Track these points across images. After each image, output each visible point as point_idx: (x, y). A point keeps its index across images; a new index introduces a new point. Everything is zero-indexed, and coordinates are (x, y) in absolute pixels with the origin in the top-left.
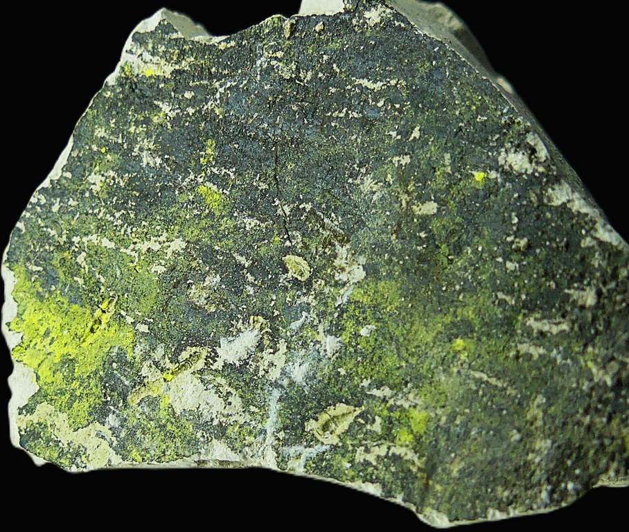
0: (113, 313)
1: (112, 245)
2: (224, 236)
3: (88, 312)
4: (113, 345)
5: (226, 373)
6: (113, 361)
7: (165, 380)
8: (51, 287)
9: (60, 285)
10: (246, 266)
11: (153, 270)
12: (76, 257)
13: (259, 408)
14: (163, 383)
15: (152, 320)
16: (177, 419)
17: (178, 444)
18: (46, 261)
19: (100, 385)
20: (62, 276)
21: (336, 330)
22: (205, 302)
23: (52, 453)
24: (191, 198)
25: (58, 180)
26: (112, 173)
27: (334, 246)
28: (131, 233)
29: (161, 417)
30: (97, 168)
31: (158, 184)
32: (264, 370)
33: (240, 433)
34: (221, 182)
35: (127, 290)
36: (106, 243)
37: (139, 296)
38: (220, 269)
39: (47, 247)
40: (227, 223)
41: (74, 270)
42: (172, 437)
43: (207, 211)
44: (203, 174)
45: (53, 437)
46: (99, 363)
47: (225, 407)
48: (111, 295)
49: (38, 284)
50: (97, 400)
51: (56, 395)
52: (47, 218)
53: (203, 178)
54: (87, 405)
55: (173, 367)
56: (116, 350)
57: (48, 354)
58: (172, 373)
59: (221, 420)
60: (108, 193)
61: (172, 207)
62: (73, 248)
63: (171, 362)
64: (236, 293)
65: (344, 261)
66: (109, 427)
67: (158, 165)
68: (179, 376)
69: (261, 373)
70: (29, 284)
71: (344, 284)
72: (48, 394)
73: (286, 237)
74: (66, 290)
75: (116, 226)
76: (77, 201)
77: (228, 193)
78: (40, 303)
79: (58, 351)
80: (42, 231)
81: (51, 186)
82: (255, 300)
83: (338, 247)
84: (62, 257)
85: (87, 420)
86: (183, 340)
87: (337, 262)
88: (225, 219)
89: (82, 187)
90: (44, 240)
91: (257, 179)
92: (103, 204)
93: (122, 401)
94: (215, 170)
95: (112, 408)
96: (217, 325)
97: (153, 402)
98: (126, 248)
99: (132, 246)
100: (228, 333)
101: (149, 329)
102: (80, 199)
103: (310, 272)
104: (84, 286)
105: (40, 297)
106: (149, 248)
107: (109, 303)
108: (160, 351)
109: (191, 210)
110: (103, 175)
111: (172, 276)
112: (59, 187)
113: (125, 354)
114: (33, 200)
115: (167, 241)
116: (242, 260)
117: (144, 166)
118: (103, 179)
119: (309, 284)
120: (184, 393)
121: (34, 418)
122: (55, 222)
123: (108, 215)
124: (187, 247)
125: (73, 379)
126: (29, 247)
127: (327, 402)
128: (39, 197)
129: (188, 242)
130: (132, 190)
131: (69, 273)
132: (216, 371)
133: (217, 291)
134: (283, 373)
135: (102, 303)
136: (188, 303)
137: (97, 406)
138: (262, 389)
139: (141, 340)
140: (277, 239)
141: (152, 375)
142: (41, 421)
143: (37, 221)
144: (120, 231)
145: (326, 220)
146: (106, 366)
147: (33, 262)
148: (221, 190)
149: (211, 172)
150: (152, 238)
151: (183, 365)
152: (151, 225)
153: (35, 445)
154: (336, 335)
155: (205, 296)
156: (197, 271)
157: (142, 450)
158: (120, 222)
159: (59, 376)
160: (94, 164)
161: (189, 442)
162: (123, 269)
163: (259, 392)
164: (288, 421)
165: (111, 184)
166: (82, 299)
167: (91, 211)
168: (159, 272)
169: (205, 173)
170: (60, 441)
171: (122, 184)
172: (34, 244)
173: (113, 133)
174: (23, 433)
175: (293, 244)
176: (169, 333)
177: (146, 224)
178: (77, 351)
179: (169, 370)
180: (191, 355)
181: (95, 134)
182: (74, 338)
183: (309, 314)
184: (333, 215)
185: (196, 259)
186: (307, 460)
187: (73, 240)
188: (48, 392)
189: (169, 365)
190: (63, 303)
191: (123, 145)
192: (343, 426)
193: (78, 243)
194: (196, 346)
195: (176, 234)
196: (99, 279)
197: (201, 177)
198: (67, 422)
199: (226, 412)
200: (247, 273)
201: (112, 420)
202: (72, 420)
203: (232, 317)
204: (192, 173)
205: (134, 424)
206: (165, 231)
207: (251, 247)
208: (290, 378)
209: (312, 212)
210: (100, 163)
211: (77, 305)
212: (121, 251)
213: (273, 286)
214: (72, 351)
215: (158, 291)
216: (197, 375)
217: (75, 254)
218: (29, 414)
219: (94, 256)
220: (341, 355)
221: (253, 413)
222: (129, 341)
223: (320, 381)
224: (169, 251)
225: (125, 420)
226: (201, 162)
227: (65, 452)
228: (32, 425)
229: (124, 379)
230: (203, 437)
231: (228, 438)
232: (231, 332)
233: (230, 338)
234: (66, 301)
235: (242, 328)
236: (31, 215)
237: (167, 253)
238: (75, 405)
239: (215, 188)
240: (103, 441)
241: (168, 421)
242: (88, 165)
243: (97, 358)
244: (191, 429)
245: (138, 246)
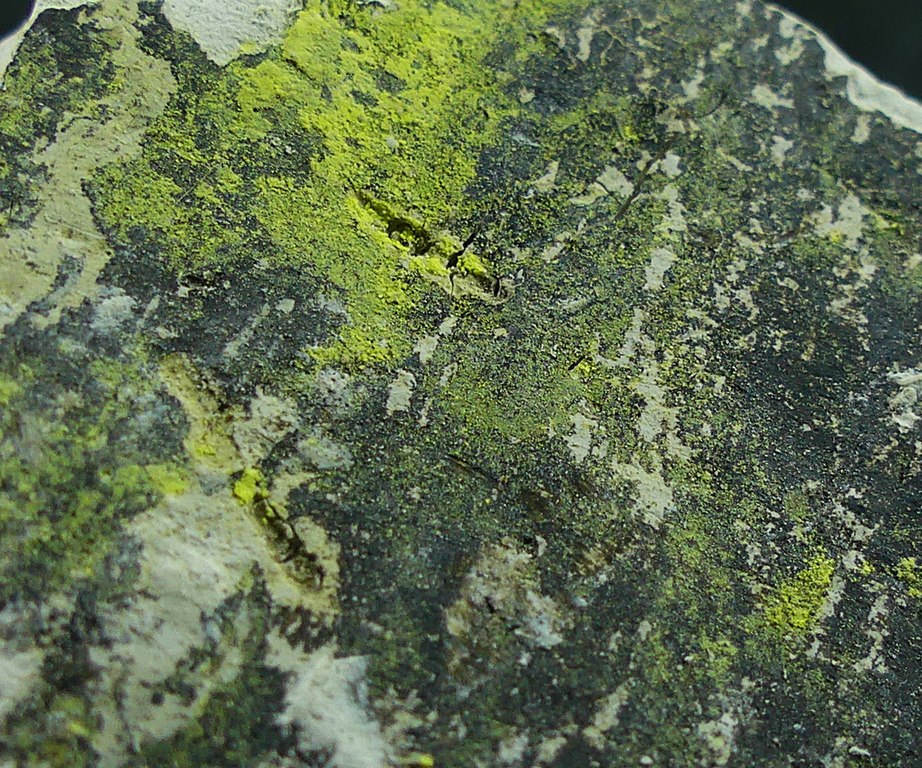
0: (449, 292)
1: (654, 282)
2: (680, 653)
3: (453, 210)
4: (352, 297)
5: (254, 681)
6: (299, 301)
7: (237, 475)
8: (529, 88)
9: (536, 117)
10: (591, 733)
11: (577, 419)
12: (616, 165)
14: (227, 470)
15: (424, 421)
16: (111, 527)
17: (32, 534)
18: (606, 69)
19: (226, 260)
20: (561, 123)
22: (478, 599)
23: (17, 116)
25: (844, 103)
26: (867, 271)
28: (689, 342)
29: (121, 471)
30: (882, 224)
31: (835, 422)
34: (843, 632)
35: (517, 335)
36: (661, 260)
37: (500, 376)
38: (580, 645)
39: (648, 73)
40: (717, 653)
41: (580, 164)
42: (57, 509)
43: (756, 588)
44: (867, 569)
45: (68, 115)
46: (295, 252)
47: (145, 684)
48: (505, 282)
49: (538, 48)
50: (180, 252)
51: (197, 118)
52: (736, 71)
53: (856, 568)
54: (166, 222)
55: (278, 499)
56: (335, 307)
57: (325, 87)
58: (258, 498)
59: (104, 675)
60: (809, 263)
61: (769, 473)
62: (646, 155)
63: (293, 494)
64: (505, 701)
66: (93, 299)
67: (896, 419)
68: (251, 525)
70: (539, 17)
72: (200, 93)
75: (711, 292)
76: (786, 165)
77: (811, 654)
78: (482, 53)
79: (335, 120)
80: (695, 55)
81: (829, 78)
84: (619, 120)
85: (117, 226)
86: (360, 528)
88: (733, 650)
89: (826, 177)
90: (669, 60)
91: (855, 749)
92: (777, 246)
93: (174, 335)
94: (879, 608)
95: (154, 304)
96: (404, 644)
97: (166, 441)
98: (646, 329)
99: (650, 346)
100: (378, 679)
101: (396, 413)
102: (790, 170)
104: (531, 191)
105: (498, 57)
106: (642, 403)
107: (481, 279)
108: (324, 450)
109: (761, 533)
110: (861, 241)
111: (558, 482)
112: (825, 103)
113: (322, 337)
114: (789, 23)
115: (667, 461)
116: (607, 716)
117: (890, 374)
118: (850, 244)
120: (196, 542)
121: (128, 54)
122: (724, 96)
123: (742, 265)
124: (645, 529)
125: (245, 172)
126: (650, 14)
128: (797, 42)
129: (663, 532)
130: (819, 338)
131: (569, 143)
132: (263, 647)
133: (511, 637)
135: (481, 253)
136: (475, 541)
137: (161, 256)
139: (362, 389)
141: (254, 431)
142: (119, 77)
143: (725, 40)
144: (696, 305)
146: (286, 280)
147: (605, 28)
148: (819, 631)
149: (875, 595)
150: (675, 411)
151: (281, 534)
152: (716, 404)
153: (42, 60)
155: (498, 596)
156: (574, 568)
157: (16, 415)
158: (723, 303)
159: (258, 129)
160: (896, 213)
161: (37, 568)
162: (578, 318)
165: (835, 270)
166: (491, 190)
167: (754, 208)
168: (571, 440)
169: (870, 577)
170: (52, 139)
171: (837, 305)
172: (657, 29)
174: (82, 19)
176: (384, 480)
177: (718, 386)
178: (333, 177)
179: (270, 485)
180: (312, 557)
182: (373, 168)
185: (609, 560)
187: (669, 154)
188: (209, 95)
189: (288, 481)
190: (480, 129)
193: (659, 171)
194: (342, 573)
195: (686, 488)
196: (553, 243)
197: (858, 561)
198: (114, 159)
199: (131, 689)
200: (565, 736)
201: (117, 304)
202: (118, 175)
203: (429, 695)
204: (870, 532)
205: (102, 383)
206: (695, 453)
207: (647, 742)
210: (897, 230)
211: (473, 174)
212: (637, 310)
214: (335, 166)
215: (514, 440)
216: (250, 582)
217: (625, 163)
218: (140, 34)
219: (621, 223)
222: (360, 349)
224: (633, 472)
225: (113, 352)
226: (905, 562)
227: (19, 158)
228: (107, 47)
229: (244, 337)
230: (53, 617)
231: (48, 701)
232: (384, 691)
233: (363, 688)
234: (487, 138)
235: (396, 728)
236: (745, 19)
237: (628, 462)
238: (166, 184)
239: (826, 610)
240: (49, 280)
241: (108, 493)
242: (891, 193)
243: (310, 248)
244: (77, 573)
245: (651, 367)
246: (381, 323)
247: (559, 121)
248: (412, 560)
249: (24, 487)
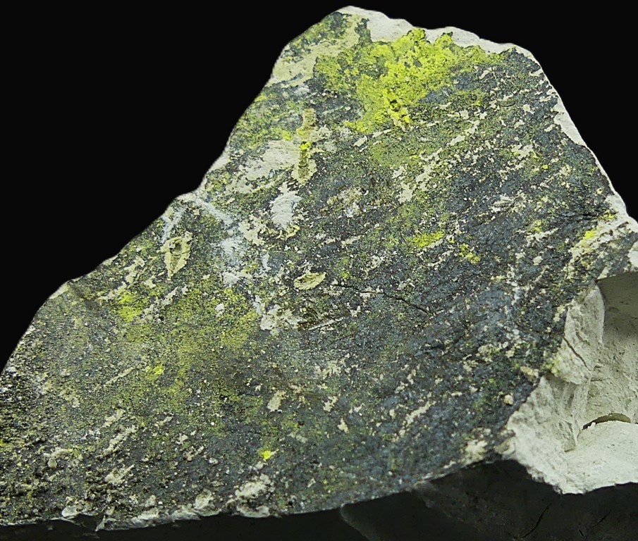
0: (395, 123)
1: (452, 143)
2: (382, 236)
3: (412, 103)
4: (367, 114)
5: (272, 191)
6: (352, 108)
7: (304, 143)
8: (458, 80)
9: (454, 89)
10: (343, 242)
11: (401, 168)
12: (468, 110)
13: (228, 205)
14: (303, 140)
15: (361, 151)
16: (266, 140)
17: (246, 134)
18: (485, 83)
19: (340, 90)
21: (240, 286)
22: (340, 198)
24: (440, 224)
25: (552, 119)
26: (519, 167)
27: (304, 317)
28: (449, 162)
29: (277, 129)
30: (534, 156)
31: (475, 201)
32: (252, 220)
33: (219, 182)
34: (432, 255)
35: (403, 141)
36: (460, 138)
37: (388, 149)
38: (357, 220)
39: (496, 89)
40: (393, 241)
41: (457, 106)
42: (255, 131)
43: (417, 231)
44: (452, 242)
45: (325, 40)
46: (359, 96)
47: (247, 179)
49: (468, 70)
50: (330, 84)
51: (357, 53)
52: (524, 97)
53: (449, 239)
54: (331, 75)
55: (309, 154)
56: (360, 114)
57: (397, 58)
58: (305, 151)
59: (239, 172)
60: (502, 157)
61: (444, 205)
62: (479, 111)
63: (315, 153)
64: (327, 224)
65: (286, 318)
66: (299, 86)
67: (493, 208)
68: (299, 156)
69: (252, 217)
70: (475, 63)
71: (267, 310)
72: (362, 47)
73: (343, 283)
74: (445, 92)
75: (466, 152)
76: (517, 128)
77: (418, 254)
78: (450, 66)
79: (393, 67)
80: (515, 89)
81: (552, 111)
82: (309, 236)
83: (301, 320)
84: (478, 98)
85: (318, 71)
86: (325, 169)
87: (289, 312)
88: (397, 243)
89: (528, 137)
90: (506, 88)
91: (411, 284)
92: (496, 149)
93: (314, 103)
94: (448, 253)
95: (314, 94)
96: (313, 199)
97: (292, 127)
98: (440, 154)
99: (437, 159)
100: (301, 205)
101: (356, 146)
102: (517, 131)
103: (297, 288)
104: (437, 108)
105: (454, 69)
106: (423, 172)
107: (406, 124)
108: (330, 147)
109: (429, 219)
110: (523, 159)
111: (383, 180)
112: (545, 117)
113: (350, 120)
114: (552, 91)
115: (417, 189)
116: (349, 241)
117: (501, 196)
118: (520, 158)
119: (289, 283)
120: (282, 153)
121: (351, 30)
122: (514, 103)
123: (481, 149)
124: (397, 202)
125: (361, 71)
126: (511, 74)
127: (194, 256)
128: (550, 97)
129: (401, 205)
130: (489, 178)
131: (459, 99)
132: (281, 184)
133: (341, 211)
134: (238, 233)
135: (411, 117)
136: (350, 184)
137: (324, 83)
138: (240, 212)
139: (352, 136)
140: (346, 276)
141: (317, 134)
142: (344, 36)
143: (528, 89)
144: (459, 154)
145: (332, 321)
146: (352, 102)
147: (493, 72)
148: (426, 250)
149: (449, 249)
150: (431, 178)
152: (443, 181)
154: (235, 285)
155: (345, 200)
156: (370, 202)
157: (261, 105)
158: (467, 156)
159: (372, 61)
160: (540, 155)
162: (424, 144)
163: (240, 210)
164: (202, 222)
165: (509, 162)
166: (426, 102)
167: (498, 136)
168: (395, 172)
169: (452, 244)
170: (316, 44)
171: (501, 171)
172: (510, 78)
173: (555, 180)
174: (344, 17)
175: (331, 286)
176: (340, 160)
177: (448, 177)
178: (383, 82)
179: (311, 149)
180: (308, 170)
181: (567, 166)
182: (397, 84)
183: (266, 272)
184: (332, 329)
185: (381, 204)
186: (164, 223)
187: (485, 112)
188: (364, 48)
189: (315, 150)
190: (435, 85)
191: (536, 185)
192: (168, 258)
193: (479, 116)
194: (312, 177)
195: (417, 198)
196: (433, 123)
197: (451, 239)
198: (329, 55)
199: (243, 178)
200: (336, 240)
201: (304, 90)
202: (327, 59)
203: (311, 213)
204: (460, 233)
205: (287, 106)
206: (427, 190)
207: (356, 252)
208: (231, 237)
209: (347, 314)
210: (537, 159)
211: (424, 96)
212: (441, 148)
213: (309, 256)
214: (387, 79)
215: (380, 165)
216: (289, 169)
217: (472, 111)
218: (357, 26)
219: (456, 125)
220: (217, 281)
221: (228, 199)
222: (359, 127)
223: (212, 257)
224: (406, 187)
225: (295, 100)
226: (464, 245)
227: (305, 45)
228: (346, 26)
229: (330, 112)
230: (237, 154)
231: (223, 171)
232: (301, 208)
233: (296, 205)
234: (435, 89)
235: (297, 217)
236: (539, 85)
237: (406, 184)
238: (338, 66)
239: (432, 246)
240: (292, 77)
241: (270, 132)
242: (543, 149)
243: (365, 97)
244: (250, 147)
245: (433, 164)
246: (370, 123)
247: (460, 92)
248: (332, 180)
249: (251, 122)
